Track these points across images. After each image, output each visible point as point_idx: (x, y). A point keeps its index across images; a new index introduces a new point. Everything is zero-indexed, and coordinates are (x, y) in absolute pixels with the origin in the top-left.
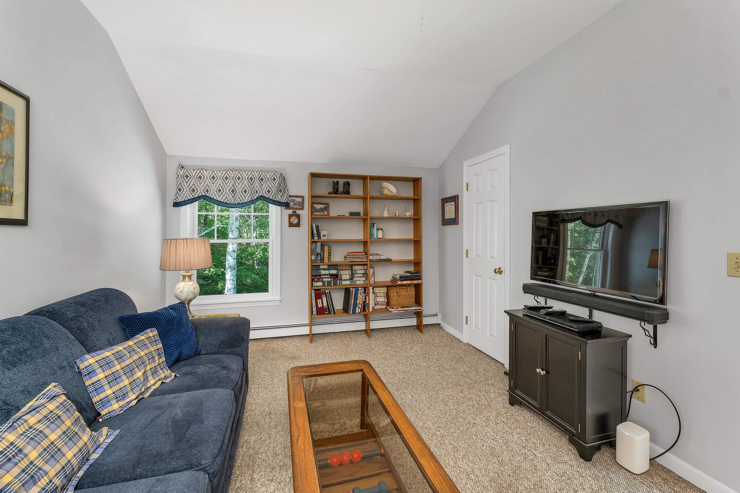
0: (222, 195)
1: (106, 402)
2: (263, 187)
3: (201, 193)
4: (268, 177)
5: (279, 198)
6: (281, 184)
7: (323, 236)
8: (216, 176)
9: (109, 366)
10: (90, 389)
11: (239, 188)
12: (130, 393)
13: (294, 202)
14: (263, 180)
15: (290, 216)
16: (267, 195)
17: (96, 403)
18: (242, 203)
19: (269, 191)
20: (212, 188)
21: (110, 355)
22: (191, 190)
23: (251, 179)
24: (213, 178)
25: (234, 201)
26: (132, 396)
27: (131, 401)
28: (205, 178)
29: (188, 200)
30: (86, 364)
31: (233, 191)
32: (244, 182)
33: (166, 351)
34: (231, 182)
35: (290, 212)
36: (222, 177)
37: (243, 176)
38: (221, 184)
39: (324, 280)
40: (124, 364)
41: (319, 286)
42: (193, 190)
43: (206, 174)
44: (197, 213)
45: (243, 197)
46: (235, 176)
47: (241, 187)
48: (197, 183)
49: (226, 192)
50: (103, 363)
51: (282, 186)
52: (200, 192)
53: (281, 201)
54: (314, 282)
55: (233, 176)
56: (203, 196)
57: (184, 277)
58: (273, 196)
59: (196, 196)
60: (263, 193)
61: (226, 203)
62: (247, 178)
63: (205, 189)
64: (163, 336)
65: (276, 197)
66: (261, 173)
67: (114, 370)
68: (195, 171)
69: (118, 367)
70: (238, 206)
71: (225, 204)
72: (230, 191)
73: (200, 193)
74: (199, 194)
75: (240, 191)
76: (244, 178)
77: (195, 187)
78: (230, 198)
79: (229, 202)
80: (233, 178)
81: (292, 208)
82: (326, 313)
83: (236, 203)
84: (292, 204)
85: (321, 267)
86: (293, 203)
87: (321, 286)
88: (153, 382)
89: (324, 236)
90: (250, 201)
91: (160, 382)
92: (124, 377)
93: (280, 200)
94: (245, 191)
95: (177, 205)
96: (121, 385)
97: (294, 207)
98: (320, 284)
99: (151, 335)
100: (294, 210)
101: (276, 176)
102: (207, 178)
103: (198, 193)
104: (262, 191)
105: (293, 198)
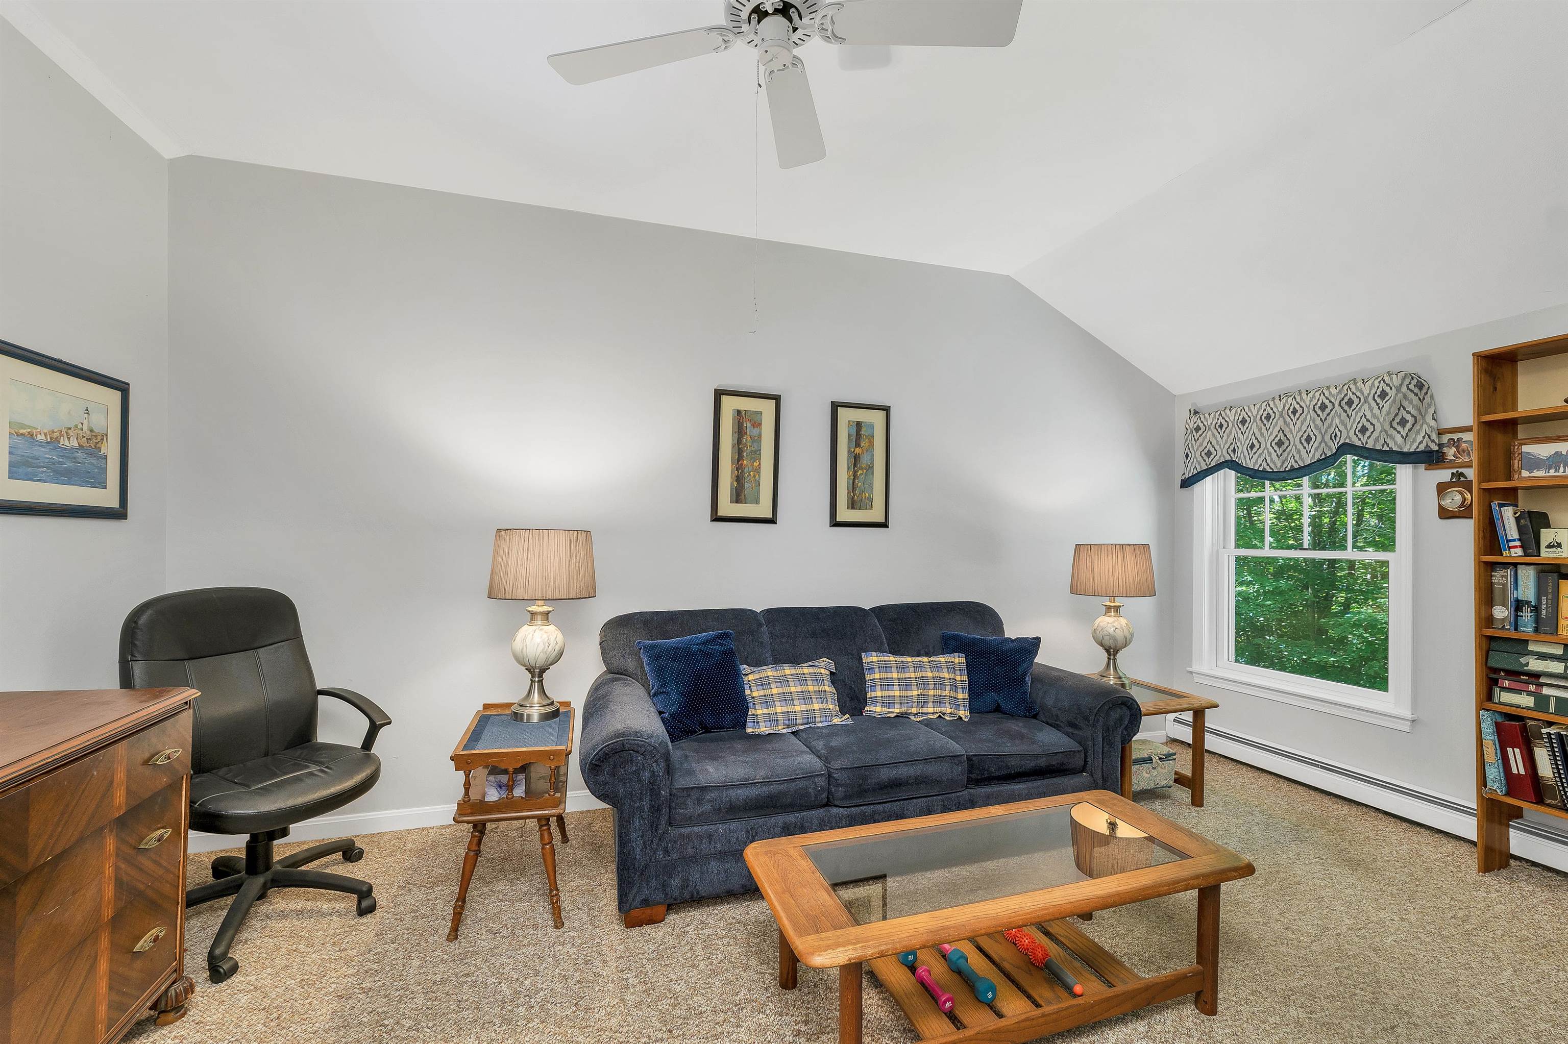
0: (1256, 456)
1: (875, 701)
2: (1352, 420)
3: (1224, 457)
4: (1366, 392)
5: (1396, 443)
6: (1405, 404)
7: (1549, 546)
8: (1249, 416)
9: (886, 670)
10: (868, 684)
11: (1295, 434)
12: (898, 706)
13: (1458, 447)
14: (1353, 402)
15: (1442, 489)
16: (1360, 439)
17: (869, 698)
18: (1301, 468)
19: (1364, 430)
20: (1241, 444)
21: (893, 661)
22: (1203, 454)
23: (1323, 407)
24: (1244, 422)
25: (1281, 466)
26: (897, 710)
27: (893, 713)
28: (1230, 425)
29: (1198, 473)
30: (869, 660)
31: (1280, 443)
32: (1305, 419)
33: (971, 688)
34: (1277, 423)
35: (1445, 475)
36: (1259, 416)
37: (1303, 405)
38: (1256, 431)
39: (1546, 691)
40: (902, 675)
41: (1519, 707)
42: (1209, 454)
43: (1231, 416)
44: (1233, 496)
45: (1303, 452)
46: (1287, 408)
47: (1300, 429)
48: (1216, 439)
49: (1266, 448)
50: (882, 664)
51: (1410, 408)
52: (1222, 455)
53: (1405, 450)
54: (1497, 690)
55: (1280, 410)
56: (1226, 461)
57: (1108, 608)
58: (1377, 440)
59: (1213, 464)
60: (1348, 437)
61: (1264, 471)
62: (1311, 407)
63: (1229, 447)
64: (971, 668)
65: (1388, 441)
66: (1346, 387)
67: (889, 675)
68: (1212, 416)
69: (895, 675)
70: (1293, 474)
71: (1263, 473)
72: (1273, 444)
73: (1220, 457)
74: (1219, 459)
75: (1297, 439)
76: (1305, 408)
77: (1213, 447)
78: (1272, 459)
79: (1271, 468)
80: (1281, 415)
81: (1451, 464)
82: (1548, 801)
83: (1287, 469)
84: (1450, 452)
85: (1532, 647)
86: (1454, 449)
87: (1527, 708)
88: (931, 710)
89: (1553, 546)
90: (1319, 460)
91: (937, 715)
92: (897, 687)
93: (1399, 446)
94: (1308, 439)
95: (1187, 483)
96: (891, 693)
97: (1458, 461)
98: (1526, 701)
99: (957, 661)
100: (1454, 471)
101: (1388, 385)
102: (1233, 425)
103: (1217, 458)
104: (1348, 433)
105: (1455, 436)
